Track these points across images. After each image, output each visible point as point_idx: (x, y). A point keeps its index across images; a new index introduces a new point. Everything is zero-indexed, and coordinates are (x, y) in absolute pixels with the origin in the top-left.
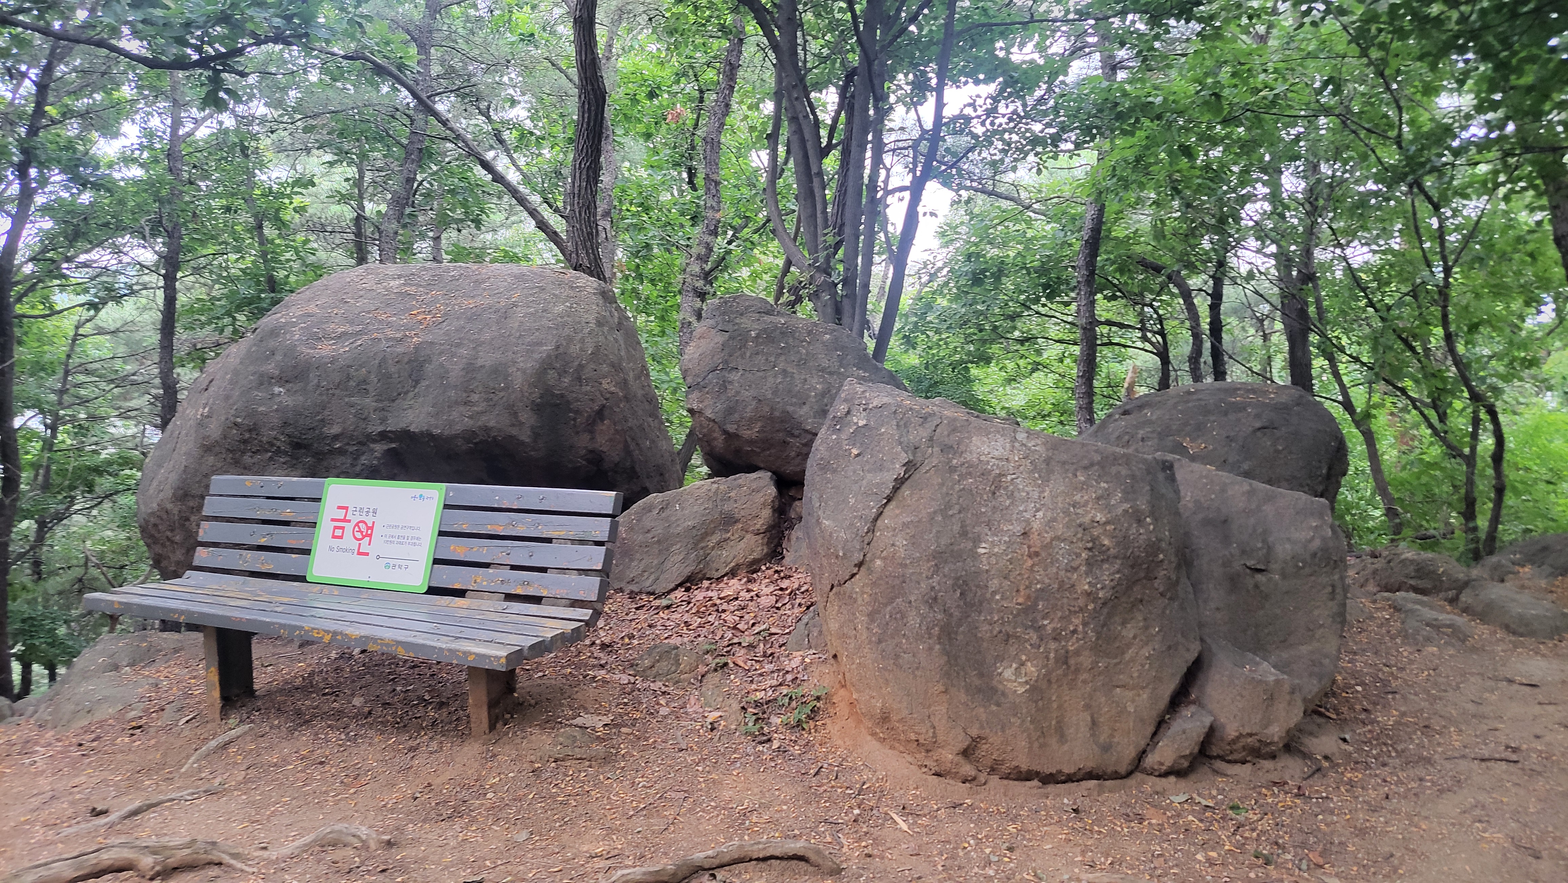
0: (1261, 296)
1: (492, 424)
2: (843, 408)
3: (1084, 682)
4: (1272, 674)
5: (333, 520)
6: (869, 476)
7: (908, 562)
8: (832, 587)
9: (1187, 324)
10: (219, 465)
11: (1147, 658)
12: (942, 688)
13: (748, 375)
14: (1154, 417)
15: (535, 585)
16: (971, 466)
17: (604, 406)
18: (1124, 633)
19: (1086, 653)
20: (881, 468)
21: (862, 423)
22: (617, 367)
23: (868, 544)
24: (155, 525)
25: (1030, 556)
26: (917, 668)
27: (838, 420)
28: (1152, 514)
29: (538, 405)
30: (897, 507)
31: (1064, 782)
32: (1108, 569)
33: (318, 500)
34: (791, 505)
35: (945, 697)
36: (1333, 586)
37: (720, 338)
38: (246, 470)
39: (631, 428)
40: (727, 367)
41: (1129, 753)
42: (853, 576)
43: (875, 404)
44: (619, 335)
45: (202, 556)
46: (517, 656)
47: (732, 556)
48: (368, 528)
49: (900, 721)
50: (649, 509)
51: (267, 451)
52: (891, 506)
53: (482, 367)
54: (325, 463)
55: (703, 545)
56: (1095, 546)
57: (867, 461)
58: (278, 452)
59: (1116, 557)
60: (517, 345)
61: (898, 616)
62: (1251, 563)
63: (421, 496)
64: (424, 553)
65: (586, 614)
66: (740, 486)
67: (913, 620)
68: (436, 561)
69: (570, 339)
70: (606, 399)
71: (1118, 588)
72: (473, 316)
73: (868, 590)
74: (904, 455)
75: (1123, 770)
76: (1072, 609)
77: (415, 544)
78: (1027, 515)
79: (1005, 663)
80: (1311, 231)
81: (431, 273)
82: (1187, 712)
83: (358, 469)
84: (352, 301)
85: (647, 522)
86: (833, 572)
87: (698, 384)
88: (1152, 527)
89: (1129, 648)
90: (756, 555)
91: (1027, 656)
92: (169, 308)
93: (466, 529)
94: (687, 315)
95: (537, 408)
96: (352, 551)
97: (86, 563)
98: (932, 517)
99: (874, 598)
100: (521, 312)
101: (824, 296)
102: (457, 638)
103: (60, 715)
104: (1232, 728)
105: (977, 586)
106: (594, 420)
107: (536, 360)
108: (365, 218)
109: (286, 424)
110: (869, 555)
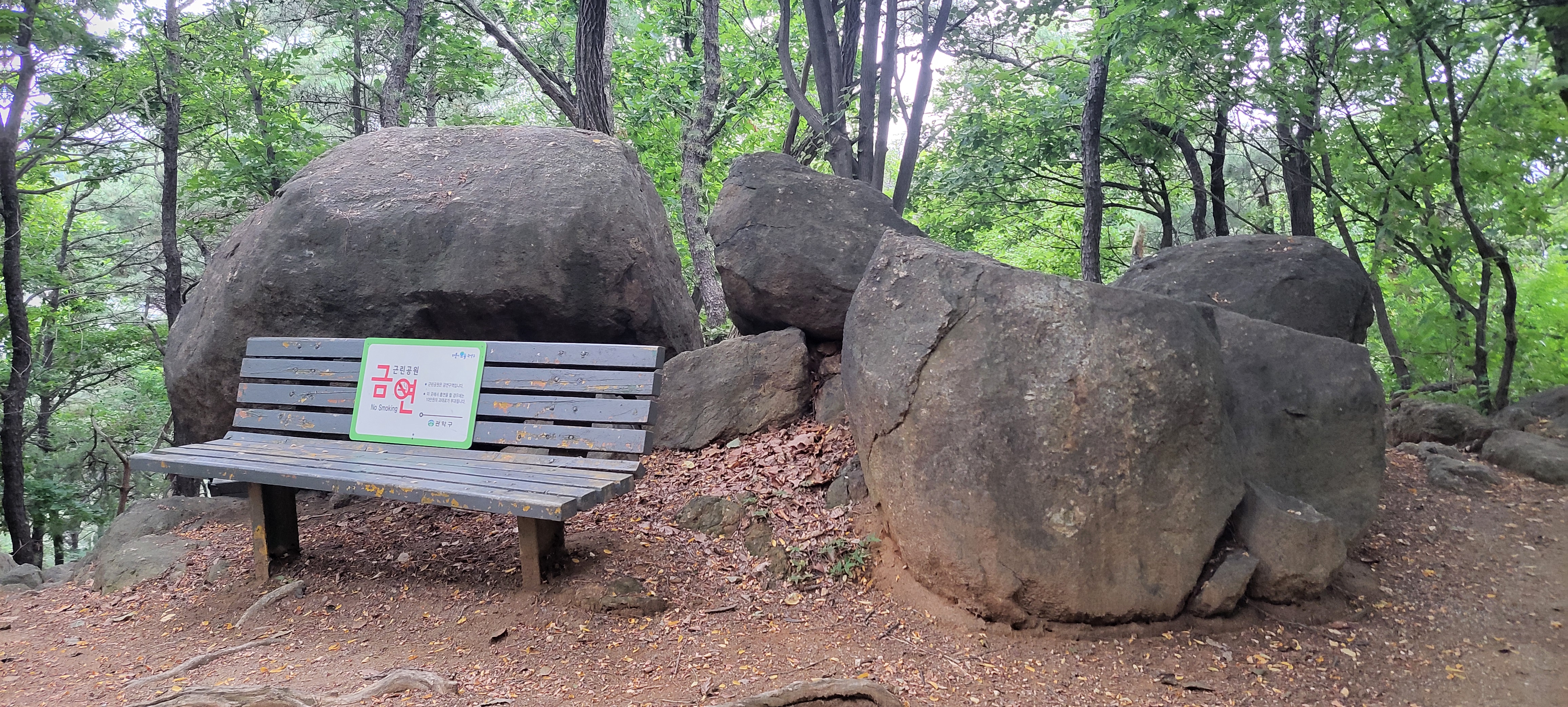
1: (523, 284)
2: (883, 260)
3: (1132, 526)
4: (1317, 517)
5: (374, 379)
6: (912, 327)
7: (954, 410)
8: (876, 437)
9: (1190, 183)
10: (250, 329)
11: (1193, 502)
12: (991, 533)
13: (776, 232)
14: (1179, 270)
15: (581, 439)
16: (1016, 315)
17: (632, 266)
18: (1171, 477)
19: (1134, 497)
20: (924, 319)
21: (902, 275)
22: (643, 227)
23: (913, 394)
24: (186, 390)
25: (1077, 403)
26: (967, 514)
27: (877, 272)
28: (1197, 359)
29: (568, 264)
30: (942, 356)
31: (1115, 625)
32: (1154, 415)
33: (359, 360)
34: (820, 362)
35: (995, 542)
36: (1373, 430)
37: (748, 195)
38: (278, 332)
39: (657, 288)
40: (755, 224)
41: (1178, 595)
42: (898, 425)
43: (915, 255)
44: (643, 196)
45: (241, 416)
46: (572, 507)
47: (764, 412)
48: (410, 386)
49: (950, 565)
50: (681, 366)
51: (299, 314)
52: (938, 353)
53: (512, 227)
54: (357, 325)
55: (734, 401)
56: (1141, 392)
57: (909, 312)
58: (310, 314)
59: (1162, 403)
60: (546, 205)
61: (946, 463)
62: (1292, 408)
63: (462, 354)
64: (468, 412)
65: (632, 465)
66: (770, 343)
67: (961, 467)
68: (479, 418)
69: (598, 199)
70: (634, 259)
71: (1165, 433)
72: (503, 176)
73: (914, 438)
74: (947, 305)
75: (1171, 613)
76: (1120, 454)
77: (458, 401)
78: (1073, 362)
79: (1054, 508)
80: (1314, 91)
81: (454, 134)
82: (1234, 553)
83: (391, 330)
84: (377, 164)
85: (680, 379)
86: (876, 422)
87: (727, 241)
88: (1197, 372)
89: (1175, 492)
90: (787, 411)
91: (1076, 500)
92: (170, 180)
93: (508, 385)
94: (690, 181)
95: (567, 268)
96: (395, 409)
97: (95, 437)
98: (977, 366)
99: (921, 446)
100: (547, 172)
101: (841, 155)
102: (510, 490)
103: (105, 576)
104: (1278, 570)
105: (1025, 433)
106: (623, 280)
107: (565, 220)
108: (366, 86)
109: (318, 286)
110: (914, 404)
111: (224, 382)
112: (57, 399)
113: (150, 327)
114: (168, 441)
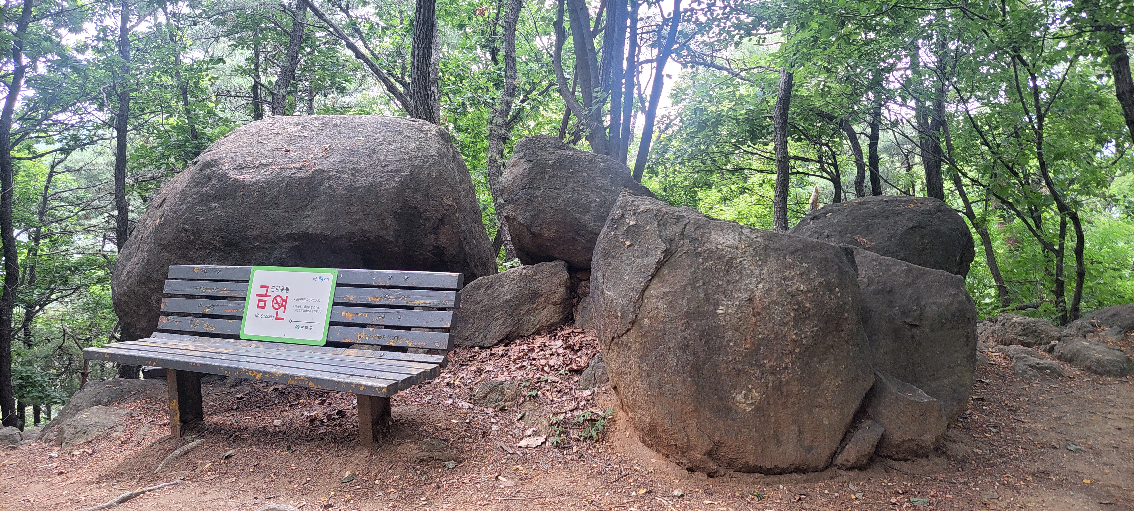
0: (907, 137)
1: (366, 228)
2: (619, 212)
3: (793, 403)
4: (925, 398)
5: (257, 295)
6: (639, 260)
7: (667, 320)
8: (613, 338)
9: (853, 158)
10: (172, 259)
11: (837, 387)
12: (692, 408)
13: (547, 192)
15: (403, 339)
16: (712, 252)
17: (445, 215)
18: (821, 369)
19: (795, 383)
20: (647, 255)
21: (632, 223)
22: (453, 188)
23: (639, 308)
24: (126, 302)
25: (754, 315)
26: (676, 394)
27: (615, 221)
28: (840, 285)
29: (398, 214)
30: (659, 282)
31: (780, 474)
32: (809, 324)
33: (247, 281)
34: (578, 285)
35: (695, 415)
36: (967, 337)
37: (527, 166)
38: (192, 262)
39: (463, 231)
40: (532, 186)
41: (825, 454)
42: (628, 330)
43: (641, 209)
44: (454, 165)
45: (163, 321)
46: (395, 387)
47: (537, 320)
48: (283, 301)
49: (664, 431)
50: (479, 287)
51: (206, 248)
52: (656, 280)
53: (359, 187)
54: (248, 257)
55: (517, 312)
56: (800, 309)
57: (636, 250)
58: (215, 249)
59: (814, 316)
60: (383, 172)
61: (661, 358)
62: (908, 321)
63: (320, 278)
64: (323, 318)
65: (439, 358)
66: (543, 271)
67: (672, 360)
68: (332, 324)
69: (420, 167)
70: (447, 210)
71: (817, 338)
72: (353, 152)
73: (639, 340)
74: (663, 245)
75: (821, 467)
76: (784, 352)
77: (317, 312)
78: (751, 286)
79: (738, 390)
80: (942, 91)
81: (320, 121)
82: (866, 424)
83: (272, 260)
84: (265, 142)
85: (477, 296)
86: (613, 328)
87: (512, 199)
88: (839, 294)
89: (824, 380)
90: (554, 320)
91: (752, 385)
92: (121, 151)
93: (352, 300)
94: (493, 154)
95: (398, 216)
96: (272, 317)
97: (64, 335)
98: (684, 288)
99: (644, 345)
100: (385, 148)
101: (597, 137)
102: (351, 375)
103: (65, 435)
104: (897, 437)
105: (717, 337)
106: (438, 225)
107: (397, 182)
108: (261, 85)
109: (220, 229)
110: (639, 316)
111: (152, 297)
112: (38, 307)
113: (105, 256)
114: (116, 338)
